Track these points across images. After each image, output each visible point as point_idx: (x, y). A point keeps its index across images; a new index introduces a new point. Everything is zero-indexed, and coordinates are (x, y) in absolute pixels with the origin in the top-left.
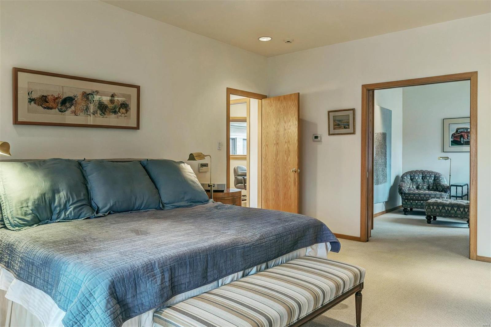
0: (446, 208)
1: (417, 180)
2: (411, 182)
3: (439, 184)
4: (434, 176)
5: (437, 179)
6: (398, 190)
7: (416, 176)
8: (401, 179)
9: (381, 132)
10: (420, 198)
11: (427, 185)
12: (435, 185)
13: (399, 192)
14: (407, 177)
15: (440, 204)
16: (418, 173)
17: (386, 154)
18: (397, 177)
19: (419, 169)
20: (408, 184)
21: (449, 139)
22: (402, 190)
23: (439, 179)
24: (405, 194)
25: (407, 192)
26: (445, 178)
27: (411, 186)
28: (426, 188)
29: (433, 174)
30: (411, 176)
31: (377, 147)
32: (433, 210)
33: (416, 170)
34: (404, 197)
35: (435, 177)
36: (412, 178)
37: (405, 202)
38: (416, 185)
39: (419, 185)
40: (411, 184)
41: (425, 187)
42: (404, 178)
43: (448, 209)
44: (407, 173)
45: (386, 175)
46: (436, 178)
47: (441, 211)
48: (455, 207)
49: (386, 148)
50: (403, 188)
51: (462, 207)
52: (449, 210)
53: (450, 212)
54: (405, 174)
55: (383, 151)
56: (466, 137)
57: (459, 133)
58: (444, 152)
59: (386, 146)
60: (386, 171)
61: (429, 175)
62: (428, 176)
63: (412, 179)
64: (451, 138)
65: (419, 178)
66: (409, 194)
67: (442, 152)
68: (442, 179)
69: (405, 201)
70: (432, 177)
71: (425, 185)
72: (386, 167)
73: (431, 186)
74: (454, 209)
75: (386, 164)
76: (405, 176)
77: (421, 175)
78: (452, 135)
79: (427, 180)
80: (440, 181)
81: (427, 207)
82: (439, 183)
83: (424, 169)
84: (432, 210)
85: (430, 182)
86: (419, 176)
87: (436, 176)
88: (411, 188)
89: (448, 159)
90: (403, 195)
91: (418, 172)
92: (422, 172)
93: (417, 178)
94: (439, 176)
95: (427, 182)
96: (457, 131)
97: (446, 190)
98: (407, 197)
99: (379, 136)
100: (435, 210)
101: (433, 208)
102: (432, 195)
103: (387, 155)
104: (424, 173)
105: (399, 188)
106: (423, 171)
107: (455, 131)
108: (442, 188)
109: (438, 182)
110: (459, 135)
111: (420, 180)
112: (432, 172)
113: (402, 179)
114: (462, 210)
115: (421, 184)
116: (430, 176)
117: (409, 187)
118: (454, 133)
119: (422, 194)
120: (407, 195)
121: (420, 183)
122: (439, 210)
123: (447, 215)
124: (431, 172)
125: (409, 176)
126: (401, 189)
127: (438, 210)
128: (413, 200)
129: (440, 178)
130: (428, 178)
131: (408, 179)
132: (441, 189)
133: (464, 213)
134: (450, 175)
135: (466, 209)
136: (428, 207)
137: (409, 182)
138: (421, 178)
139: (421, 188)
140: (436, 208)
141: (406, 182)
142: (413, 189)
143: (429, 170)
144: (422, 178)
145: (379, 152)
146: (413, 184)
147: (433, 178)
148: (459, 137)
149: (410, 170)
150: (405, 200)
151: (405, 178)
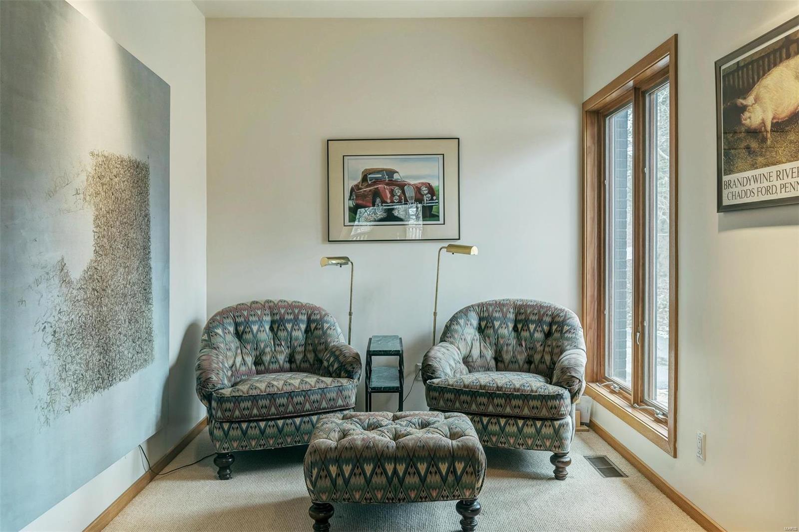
0: (390, 468)
1: (255, 336)
2: (238, 343)
3: (323, 347)
4: (305, 318)
5: (316, 328)
6: (194, 384)
7: (254, 322)
8: (206, 337)
9: (126, 157)
10: (273, 410)
11: (287, 351)
12: (311, 348)
13: (199, 391)
14: (224, 329)
15: (366, 454)
16: (259, 312)
17: (146, 249)
18: (191, 331)
19: (262, 299)
20: (229, 354)
21: (341, 203)
22: (210, 386)
23: (323, 327)
24: (222, 400)
25: (227, 392)
26: (337, 324)
27: (239, 360)
28: (285, 361)
29: (304, 311)
30: (237, 325)
31: (103, 220)
32: (340, 481)
33: (254, 302)
34: (219, 414)
35: (309, 321)
36: (241, 328)
37: (223, 430)
38: (254, 353)
39: (263, 353)
40: (239, 351)
41: (282, 358)
42: (216, 334)
43: (395, 471)
44: (224, 314)
45: (150, 334)
46: (313, 326)
47: (368, 481)
48: (422, 459)
49: (148, 226)
50: (214, 378)
51: (443, 459)
52: (398, 476)
53: (401, 481)
54: (218, 318)
55: (132, 235)
56: (389, 195)
57: (369, 186)
58: (329, 241)
59: (146, 215)
60: (149, 321)
61: (292, 317)
62: (289, 321)
63: (239, 335)
64: (350, 199)
65: (262, 329)
66: (237, 400)
67: (323, 241)
68: (329, 328)
69: (222, 428)
70: (302, 321)
71: (282, 352)
72: (147, 301)
73: (299, 353)
74: (417, 469)
75: (146, 289)
76: (216, 327)
77: (268, 318)
78: (352, 190)
79: (285, 333)
80: (325, 333)
81: (315, 472)
82: (322, 341)
83: (275, 298)
84: (334, 483)
85: (297, 339)
86: (261, 321)
87: (313, 317)
88: (238, 365)
89: (346, 264)
90: (214, 404)
91: (258, 309)
92: (270, 308)
93: (255, 328)
94: (321, 318)
95: (286, 340)
96: (365, 179)
97: (350, 368)
98: (228, 414)
99: (115, 172)
100: (347, 482)
101: (341, 473)
102: (314, 393)
103: (152, 255)
104: (275, 311)
105: (199, 379)
106: (272, 304)
107: (360, 179)
108: (339, 362)
109: (320, 337)
110: (370, 191)
111: (265, 335)
112: (301, 307)
113: (209, 336)
114: (444, 468)
115: (268, 350)
116: (296, 321)
117: (231, 362)
118: (355, 183)
119: (281, 395)
120: (229, 405)
121: (266, 346)
122: (361, 481)
123: (390, 495)
124: (297, 307)
125: (230, 324)
126: (208, 380)
127: (359, 481)
128: (250, 421)
129: (326, 326)
130: (289, 326)
131: (226, 338)
132: (336, 366)
133: (451, 478)
134: (350, 314)
135: (456, 464)
136: (318, 473)
137: (233, 346)
138: (267, 327)
139: (271, 362)
140: (352, 473)
141: (222, 345)
142: (243, 368)
143: (290, 299)
144: (271, 329)
145: (112, 239)
146: (244, 350)
147: (303, 327)
148: (370, 197)
149: (234, 304)
150: (221, 423)
151: (219, 331)
